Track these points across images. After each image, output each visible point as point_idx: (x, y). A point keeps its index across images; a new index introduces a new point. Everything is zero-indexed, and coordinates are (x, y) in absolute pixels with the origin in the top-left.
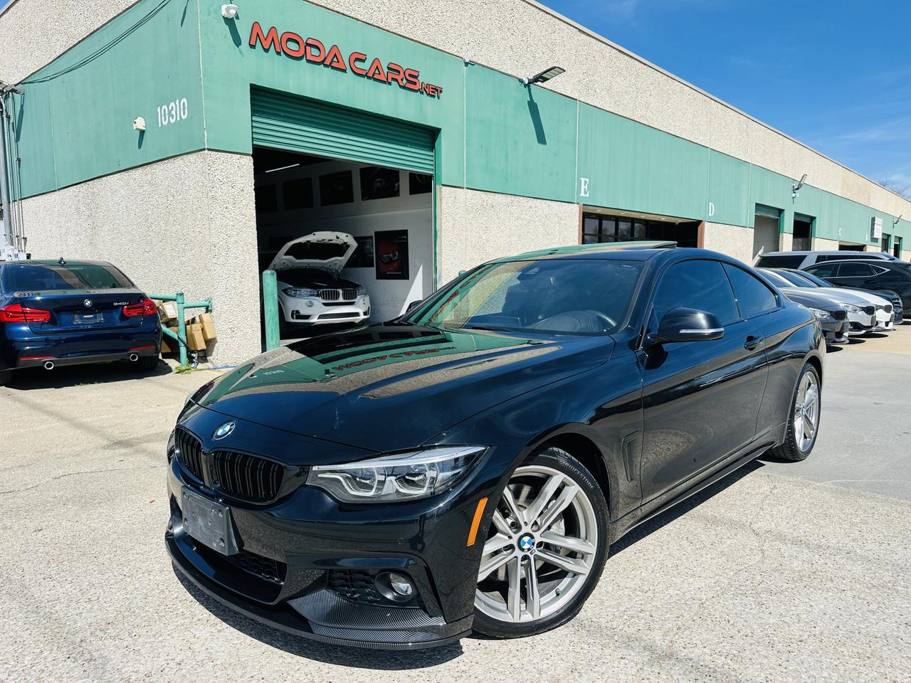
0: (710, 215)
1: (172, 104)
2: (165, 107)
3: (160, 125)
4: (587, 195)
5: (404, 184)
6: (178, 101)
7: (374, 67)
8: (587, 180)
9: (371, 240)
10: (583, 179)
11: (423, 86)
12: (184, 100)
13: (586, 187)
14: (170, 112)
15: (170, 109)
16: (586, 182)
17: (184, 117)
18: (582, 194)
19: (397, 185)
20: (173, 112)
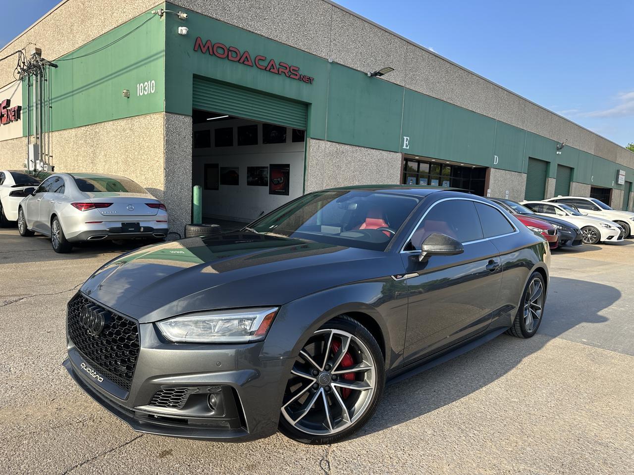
0: (495, 163)
1: (146, 83)
2: (142, 84)
3: (138, 95)
4: (408, 148)
5: (289, 136)
6: (149, 82)
7: (270, 65)
8: (408, 138)
9: (267, 169)
10: (405, 138)
11: (302, 77)
12: (153, 82)
13: (407, 143)
14: (144, 88)
15: (145, 86)
16: (407, 139)
17: (153, 92)
18: (405, 147)
19: (285, 135)
20: (146, 88)
